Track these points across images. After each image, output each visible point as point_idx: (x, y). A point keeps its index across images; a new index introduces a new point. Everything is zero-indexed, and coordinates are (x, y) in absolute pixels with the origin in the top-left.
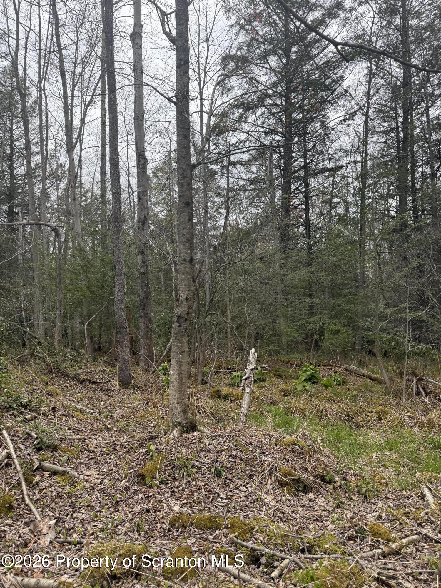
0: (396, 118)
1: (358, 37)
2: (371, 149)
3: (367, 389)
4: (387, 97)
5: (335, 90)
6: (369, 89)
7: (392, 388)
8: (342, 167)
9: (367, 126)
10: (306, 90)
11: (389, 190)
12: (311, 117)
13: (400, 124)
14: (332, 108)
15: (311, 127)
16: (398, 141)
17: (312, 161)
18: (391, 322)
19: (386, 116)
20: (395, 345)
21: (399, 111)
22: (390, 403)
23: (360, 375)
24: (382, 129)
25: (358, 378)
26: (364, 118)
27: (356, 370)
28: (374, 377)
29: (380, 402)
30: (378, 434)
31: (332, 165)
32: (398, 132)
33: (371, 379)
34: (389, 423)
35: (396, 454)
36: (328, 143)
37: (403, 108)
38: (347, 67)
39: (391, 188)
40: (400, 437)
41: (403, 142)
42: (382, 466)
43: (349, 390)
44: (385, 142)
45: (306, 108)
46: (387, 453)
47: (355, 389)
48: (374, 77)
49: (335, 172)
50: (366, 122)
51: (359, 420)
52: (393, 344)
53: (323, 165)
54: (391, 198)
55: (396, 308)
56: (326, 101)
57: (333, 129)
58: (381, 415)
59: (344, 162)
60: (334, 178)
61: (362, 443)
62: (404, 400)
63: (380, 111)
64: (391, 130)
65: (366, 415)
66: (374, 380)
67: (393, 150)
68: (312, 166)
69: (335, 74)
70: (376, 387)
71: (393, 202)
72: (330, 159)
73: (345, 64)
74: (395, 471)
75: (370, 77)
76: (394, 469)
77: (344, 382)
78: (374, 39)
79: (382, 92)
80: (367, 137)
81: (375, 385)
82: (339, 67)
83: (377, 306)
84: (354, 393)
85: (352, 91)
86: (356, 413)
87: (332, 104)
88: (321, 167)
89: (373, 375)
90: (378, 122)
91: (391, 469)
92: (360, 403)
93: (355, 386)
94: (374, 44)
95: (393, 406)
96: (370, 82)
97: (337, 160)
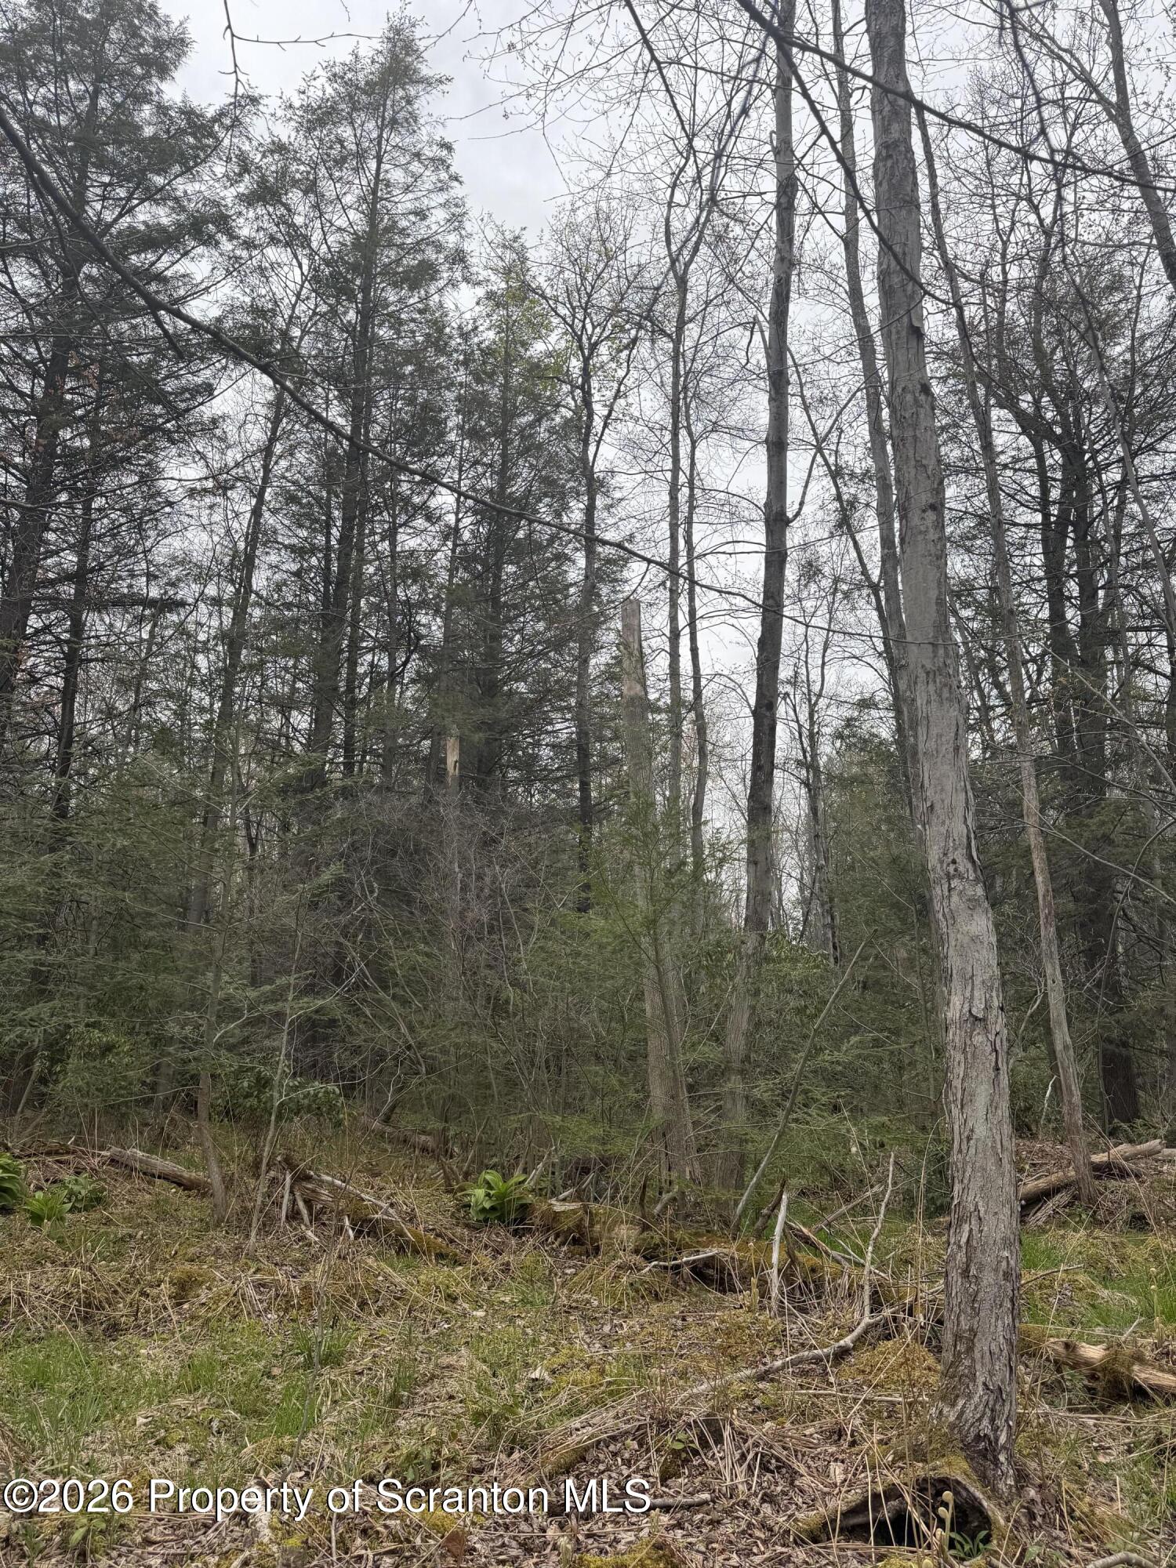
0: (328, 527)
1: (257, 311)
2: (260, 580)
3: (163, 1216)
4: (310, 472)
5: (187, 410)
6: (272, 440)
7: (228, 1206)
8: (182, 604)
9: (257, 523)
10: (109, 382)
11: (294, 690)
12: (112, 456)
13: (333, 542)
14: (174, 451)
15: (109, 482)
16: (327, 582)
17: (102, 567)
18: (249, 1023)
19: (304, 514)
20: (250, 1087)
21: (336, 513)
22: (218, 1249)
23: (150, 1175)
24: (295, 541)
25: (144, 1185)
26: (254, 501)
27: (141, 1161)
28: (190, 1180)
29: (192, 1250)
30: (166, 1348)
31: (154, 593)
32: (328, 560)
33: (179, 1184)
34: (203, 1311)
35: (206, 1401)
36: (152, 533)
37: (345, 507)
38: (225, 368)
39: (299, 685)
40: (223, 1347)
41: (337, 585)
42: (157, 1443)
43: (108, 1222)
44: (297, 574)
45: (103, 428)
46: (179, 1401)
47: (128, 1219)
48: (286, 415)
49: (162, 611)
50: (256, 513)
51: (121, 1312)
52: (246, 1084)
53: (130, 586)
54: (297, 709)
55: (267, 988)
56: (159, 428)
57: (171, 504)
58: (183, 1289)
59: (188, 592)
60: (155, 626)
61: (113, 1384)
62: (253, 1239)
63: (292, 499)
64: (313, 550)
65: (143, 1294)
66: (186, 1186)
67: (312, 598)
68: (99, 580)
69: (193, 374)
70: (190, 1208)
71: (302, 721)
72: (150, 577)
73: (218, 361)
74: (189, 1453)
75: (277, 413)
76: (188, 1446)
77: (99, 1200)
78: (296, 332)
79: (301, 456)
80: (254, 548)
81: (189, 1201)
82: (202, 359)
83: (218, 978)
84: (123, 1231)
85: (230, 429)
86: (115, 1292)
87: (173, 442)
88: (126, 591)
89: (186, 1174)
90: (286, 522)
91: (180, 1449)
92: (133, 1260)
93: (129, 1210)
94: (295, 344)
95: (223, 1257)
96: (276, 422)
97: (172, 585)
